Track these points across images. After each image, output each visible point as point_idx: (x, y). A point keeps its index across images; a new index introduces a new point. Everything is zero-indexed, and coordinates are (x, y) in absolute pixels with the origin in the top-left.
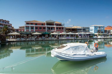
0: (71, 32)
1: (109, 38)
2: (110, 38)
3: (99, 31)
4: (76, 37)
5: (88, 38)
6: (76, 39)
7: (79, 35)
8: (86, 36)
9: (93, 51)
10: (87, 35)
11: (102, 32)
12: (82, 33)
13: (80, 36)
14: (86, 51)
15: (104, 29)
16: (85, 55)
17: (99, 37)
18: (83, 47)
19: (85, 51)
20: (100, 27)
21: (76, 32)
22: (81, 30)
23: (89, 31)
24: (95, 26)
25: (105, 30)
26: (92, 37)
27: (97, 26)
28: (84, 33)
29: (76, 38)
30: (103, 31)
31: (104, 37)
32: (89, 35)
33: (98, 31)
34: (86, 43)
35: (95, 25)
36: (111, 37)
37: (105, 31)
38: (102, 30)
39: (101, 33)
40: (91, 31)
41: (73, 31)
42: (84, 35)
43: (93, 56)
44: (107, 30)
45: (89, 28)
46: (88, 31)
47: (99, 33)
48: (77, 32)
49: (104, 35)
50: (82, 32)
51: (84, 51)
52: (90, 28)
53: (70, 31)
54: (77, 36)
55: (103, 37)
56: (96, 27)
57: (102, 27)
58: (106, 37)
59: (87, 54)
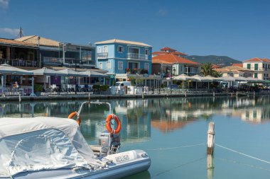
0: (10, 64)
1: (165, 96)
2: (169, 97)
3: (131, 68)
4: (32, 88)
5: (90, 94)
6: (32, 100)
7: (47, 79)
8: (82, 86)
9: (99, 148)
10: (86, 80)
11: (144, 72)
12: (65, 71)
13: (54, 86)
14: (75, 154)
15: (150, 58)
16: (68, 168)
17: (132, 91)
18: (61, 133)
19: (68, 153)
20: (135, 50)
21: (34, 63)
22: (56, 54)
23: (93, 62)
24: (116, 44)
25: (154, 61)
26: (105, 89)
27: (125, 45)
28: (73, 72)
29: (32, 95)
30: (147, 67)
31: (150, 93)
32: (94, 79)
33: (130, 64)
34: (74, 117)
35: (118, 41)
36: (173, 93)
37: (156, 68)
38: (143, 62)
39: (138, 76)
40: (100, 65)
41: (22, 57)
42: (73, 80)
43: (103, 171)
44: (159, 65)
45: (92, 50)
46: (90, 62)
47: (133, 72)
48: (37, 67)
49: (152, 84)
50: (62, 65)
51: (65, 150)
52: (99, 50)
53: (5, 57)
54: (39, 83)
55: (146, 91)
56: (119, 49)
57: (143, 48)
58: (156, 93)
59: (80, 164)
